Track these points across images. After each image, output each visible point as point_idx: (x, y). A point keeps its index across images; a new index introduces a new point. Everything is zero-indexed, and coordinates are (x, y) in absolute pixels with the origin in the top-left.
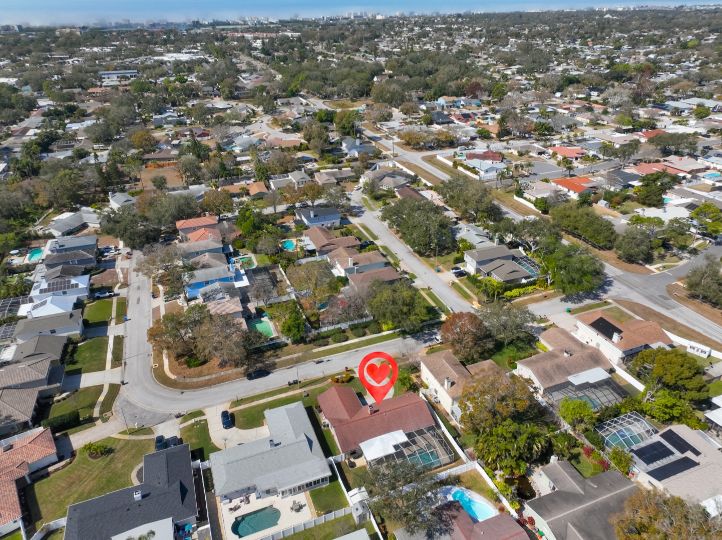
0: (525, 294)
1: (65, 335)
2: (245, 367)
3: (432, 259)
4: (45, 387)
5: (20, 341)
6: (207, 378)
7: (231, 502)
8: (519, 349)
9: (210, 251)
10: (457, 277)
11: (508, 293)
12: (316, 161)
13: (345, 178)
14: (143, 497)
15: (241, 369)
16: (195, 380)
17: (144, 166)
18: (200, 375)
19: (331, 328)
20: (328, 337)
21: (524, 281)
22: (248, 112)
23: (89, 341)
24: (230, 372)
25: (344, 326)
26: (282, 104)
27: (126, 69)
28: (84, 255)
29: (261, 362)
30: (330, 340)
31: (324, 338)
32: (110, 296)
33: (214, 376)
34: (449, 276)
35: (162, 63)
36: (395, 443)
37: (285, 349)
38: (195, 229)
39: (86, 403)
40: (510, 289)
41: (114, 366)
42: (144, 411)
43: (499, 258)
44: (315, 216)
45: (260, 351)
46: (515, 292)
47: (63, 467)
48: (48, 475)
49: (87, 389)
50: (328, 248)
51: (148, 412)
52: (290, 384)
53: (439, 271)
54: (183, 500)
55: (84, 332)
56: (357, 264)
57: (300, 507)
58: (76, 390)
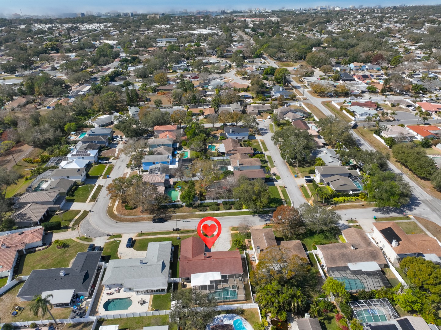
0: (348, 201)
1: (74, 180)
2: (155, 215)
3: (296, 168)
4: (52, 206)
5: (53, 180)
6: (132, 217)
7: (110, 289)
8: (326, 237)
9: (165, 145)
10: (307, 182)
11: (336, 199)
12: (253, 98)
13: (265, 111)
14: (66, 275)
15: (152, 216)
16: (126, 217)
17: (156, 93)
18: (129, 215)
19: (211, 201)
20: (207, 206)
21: (351, 193)
22: (226, 65)
23: (85, 185)
24: (145, 216)
25: (219, 201)
26: (249, 62)
27: (171, 38)
28: (101, 139)
29: (165, 214)
30: (208, 208)
31: (205, 206)
32: (106, 163)
33: (136, 217)
34: (302, 181)
35: (192, 34)
36: (212, 279)
37: (181, 209)
38: (163, 131)
39: (69, 218)
40: (338, 196)
41: (91, 201)
42: (94, 228)
43: (338, 174)
44: (232, 132)
45: (166, 207)
46: (341, 199)
47: (43, 249)
48: (35, 251)
49: (73, 210)
50: (232, 152)
51: (95, 229)
52: (174, 230)
53: (296, 177)
54: (84, 282)
55: (85, 180)
56: (242, 164)
57: (144, 303)
58: (67, 211)
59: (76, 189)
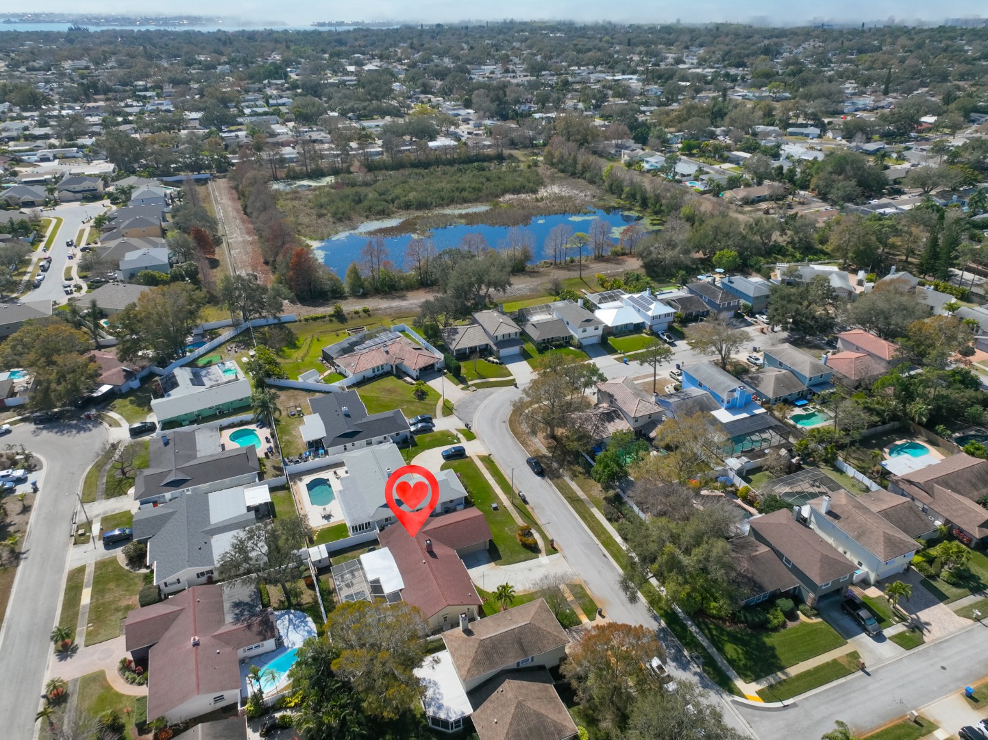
1: (574, 333)
4: (493, 345)
14: (346, 415)
15: (544, 452)
16: (524, 425)
18: (531, 427)
23: (579, 351)
29: (561, 466)
30: (621, 522)
36: (381, 581)
39: (483, 373)
41: (541, 374)
42: (478, 406)
45: (576, 459)
49: (507, 369)
51: (476, 409)
55: (592, 346)
56: (836, 517)
57: (327, 517)
58: (501, 364)
59: (559, 347)
